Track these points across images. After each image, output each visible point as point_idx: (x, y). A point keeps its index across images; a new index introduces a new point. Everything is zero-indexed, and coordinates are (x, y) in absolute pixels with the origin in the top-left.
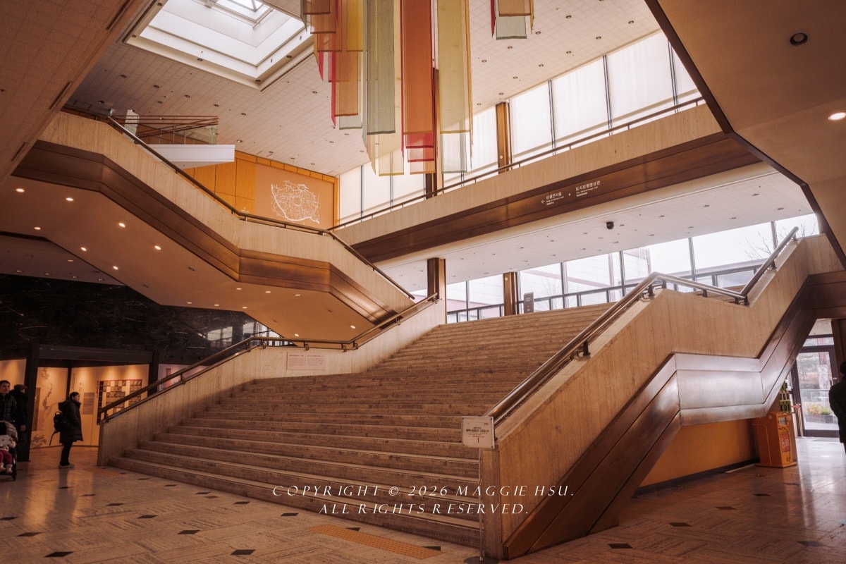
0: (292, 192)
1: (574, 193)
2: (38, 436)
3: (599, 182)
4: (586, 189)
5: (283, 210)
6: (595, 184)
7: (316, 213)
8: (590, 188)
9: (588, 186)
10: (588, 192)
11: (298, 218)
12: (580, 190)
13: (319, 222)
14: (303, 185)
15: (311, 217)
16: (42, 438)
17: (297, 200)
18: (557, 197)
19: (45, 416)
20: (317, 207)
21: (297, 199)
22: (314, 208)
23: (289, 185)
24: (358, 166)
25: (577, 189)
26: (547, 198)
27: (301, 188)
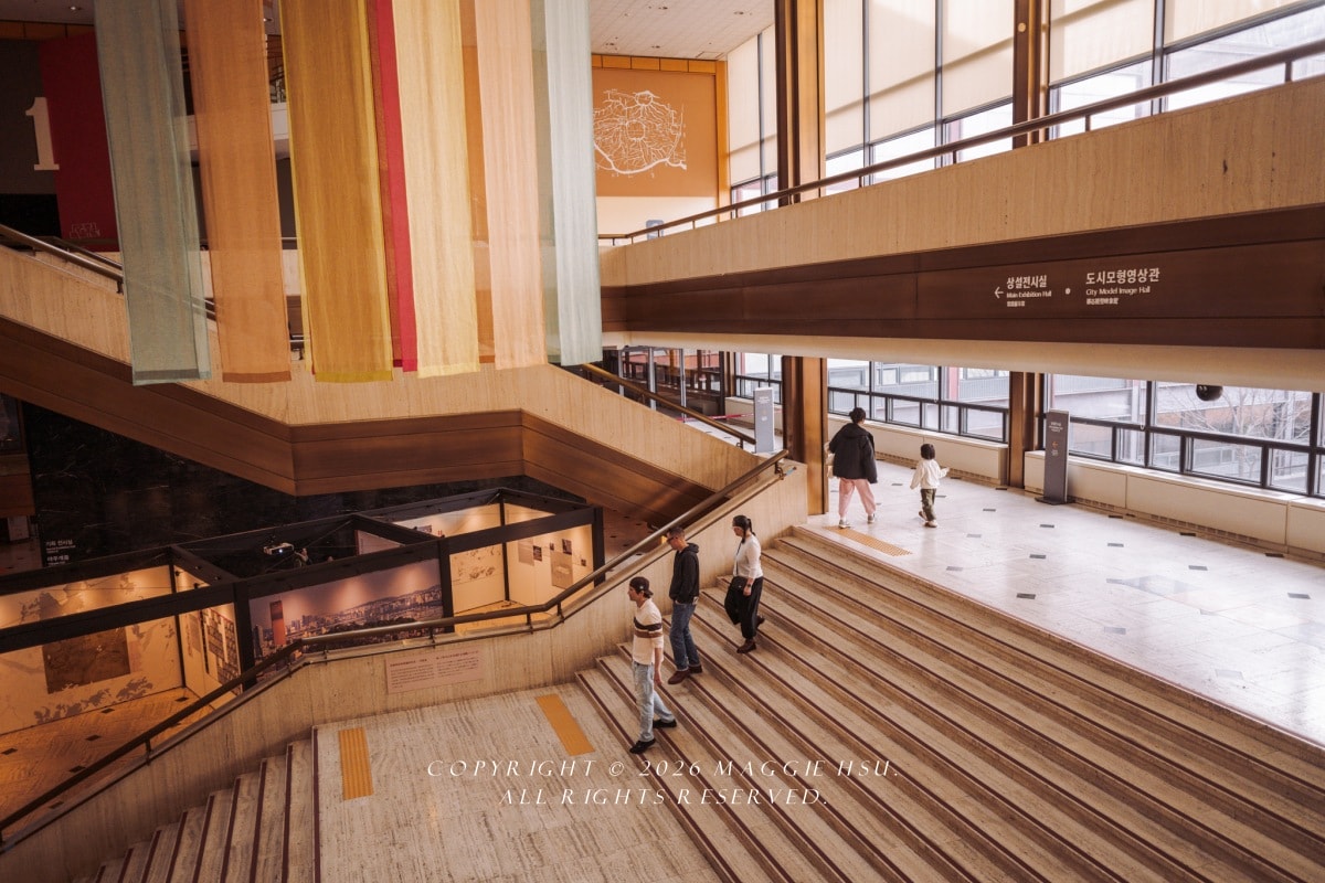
0: (623, 114)
1: (1081, 290)
2: (135, 681)
3: (1156, 272)
4: (1115, 285)
5: (607, 156)
6: (1143, 274)
7: (678, 149)
8: (1126, 286)
9: (1121, 275)
10: (1122, 297)
11: (640, 165)
12: (1098, 286)
13: (684, 167)
14: (647, 92)
15: (667, 160)
16: (143, 681)
17: (635, 129)
18: (1033, 289)
19: (141, 648)
20: (679, 135)
21: (636, 126)
22: (673, 137)
23: (616, 98)
24: (750, 38)
25: (1090, 281)
26: (1010, 282)
27: (642, 99)
